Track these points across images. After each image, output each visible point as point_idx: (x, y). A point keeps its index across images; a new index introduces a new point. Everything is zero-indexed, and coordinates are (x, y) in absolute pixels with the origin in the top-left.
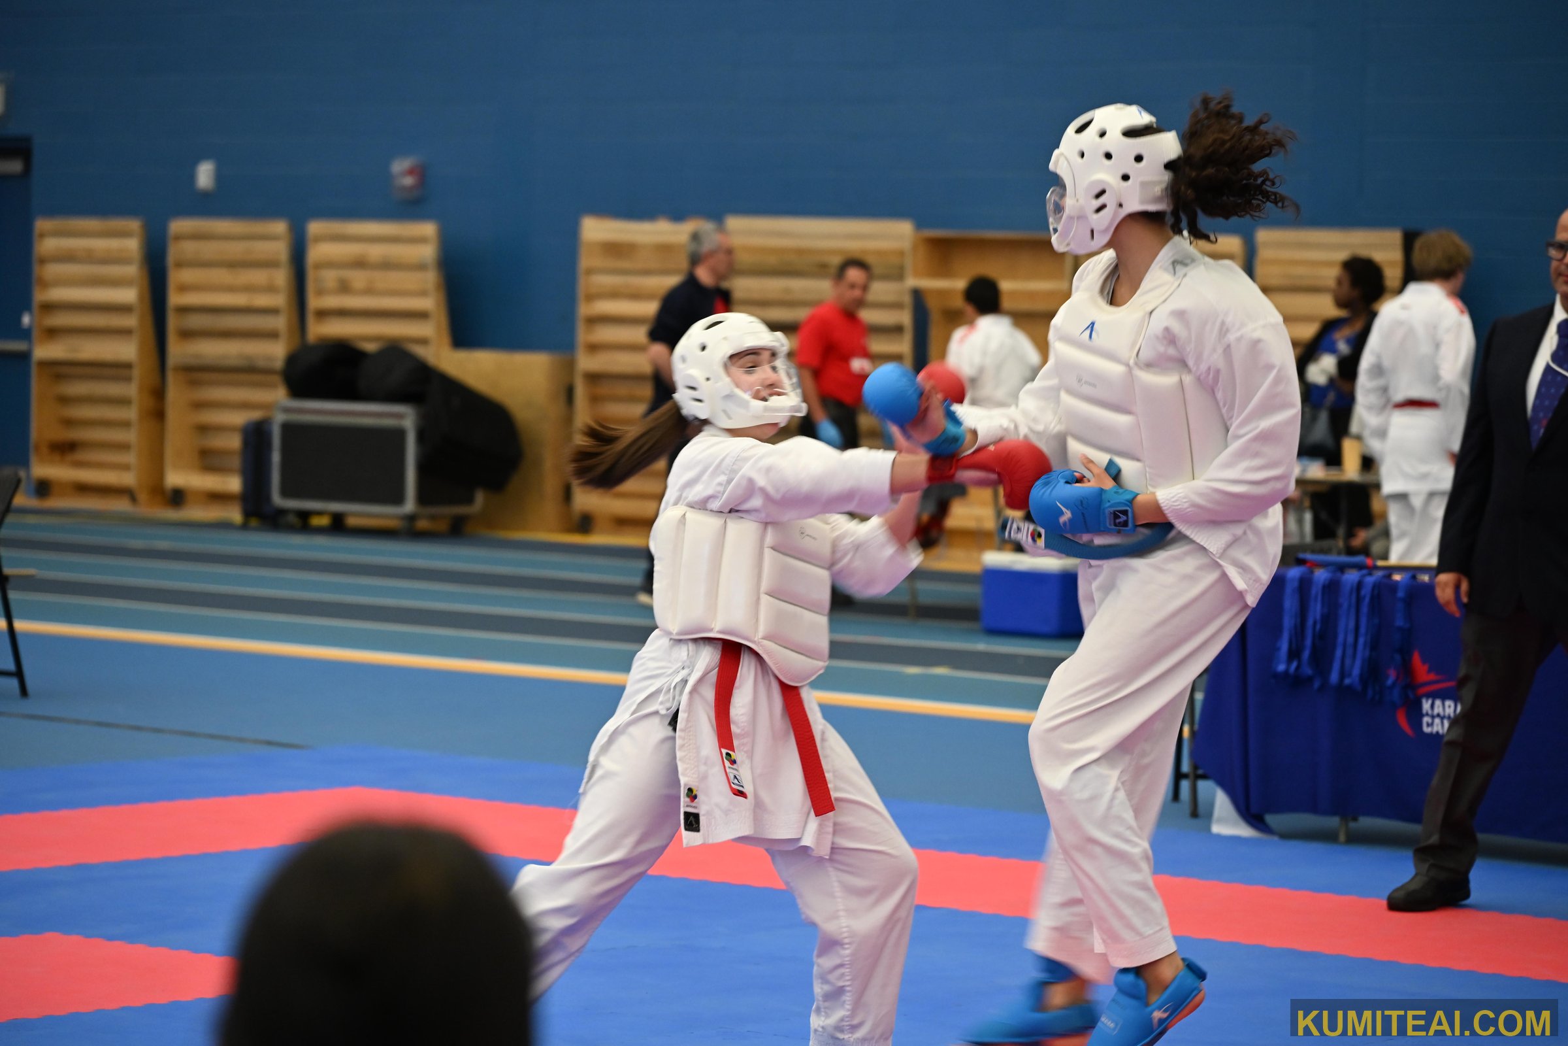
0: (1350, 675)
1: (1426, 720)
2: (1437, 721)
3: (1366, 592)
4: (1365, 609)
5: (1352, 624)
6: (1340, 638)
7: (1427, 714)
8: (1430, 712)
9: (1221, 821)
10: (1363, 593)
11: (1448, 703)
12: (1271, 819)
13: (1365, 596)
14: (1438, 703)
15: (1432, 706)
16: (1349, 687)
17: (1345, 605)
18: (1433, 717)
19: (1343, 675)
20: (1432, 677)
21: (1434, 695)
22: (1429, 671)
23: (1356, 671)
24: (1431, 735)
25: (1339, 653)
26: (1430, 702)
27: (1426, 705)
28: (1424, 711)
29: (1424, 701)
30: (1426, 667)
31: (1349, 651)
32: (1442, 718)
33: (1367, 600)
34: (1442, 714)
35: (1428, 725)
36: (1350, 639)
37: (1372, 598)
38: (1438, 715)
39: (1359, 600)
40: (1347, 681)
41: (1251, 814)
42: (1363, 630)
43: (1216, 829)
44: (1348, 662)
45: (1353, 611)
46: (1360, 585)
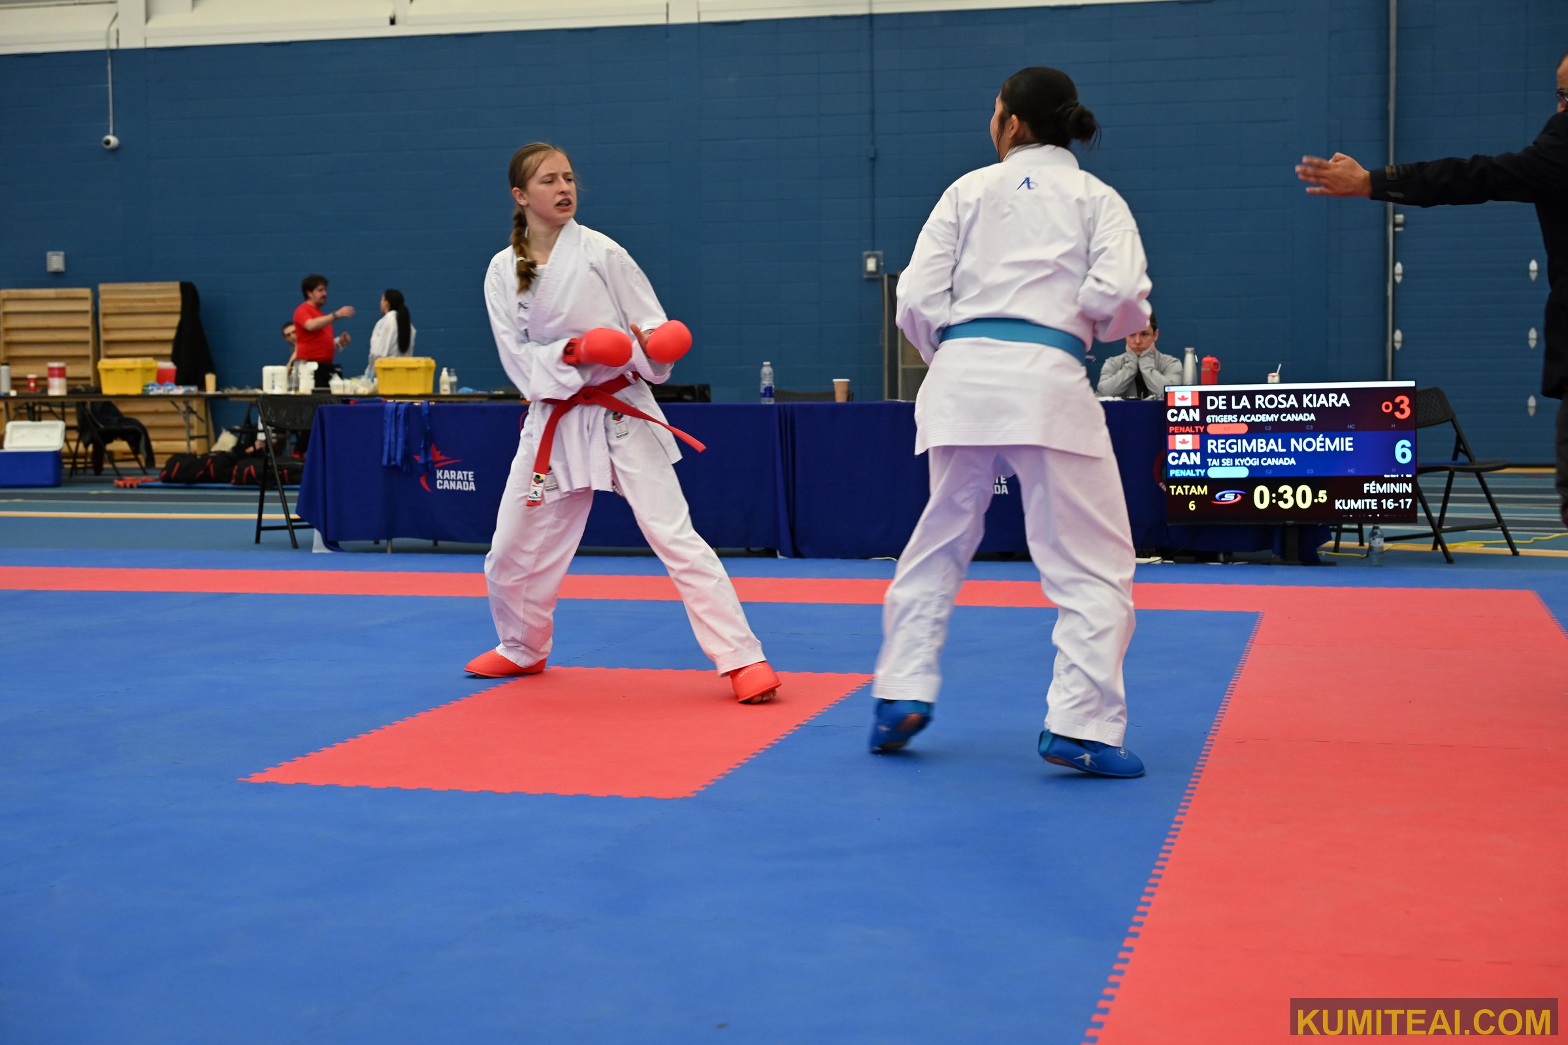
0: (395, 459)
1: (438, 482)
2: (446, 482)
3: (401, 412)
4: (401, 422)
5: (393, 431)
6: (387, 440)
7: (440, 479)
8: (441, 478)
9: (316, 548)
10: (398, 413)
11: (452, 472)
12: (341, 543)
13: (400, 416)
14: (446, 472)
15: (443, 474)
16: (395, 467)
17: (389, 421)
18: (443, 480)
19: (389, 460)
20: (443, 458)
21: (444, 468)
22: (441, 455)
23: (399, 457)
24: (442, 490)
25: (386, 448)
26: (441, 471)
27: (439, 474)
28: (438, 477)
29: (438, 471)
30: (439, 452)
31: (393, 446)
32: (449, 480)
33: (402, 417)
34: (449, 478)
35: (440, 484)
36: (393, 439)
37: (405, 415)
38: (447, 479)
39: (397, 418)
40: (393, 463)
41: (330, 543)
42: (400, 433)
43: (315, 551)
44: (392, 453)
45: (394, 423)
46: (397, 409)
